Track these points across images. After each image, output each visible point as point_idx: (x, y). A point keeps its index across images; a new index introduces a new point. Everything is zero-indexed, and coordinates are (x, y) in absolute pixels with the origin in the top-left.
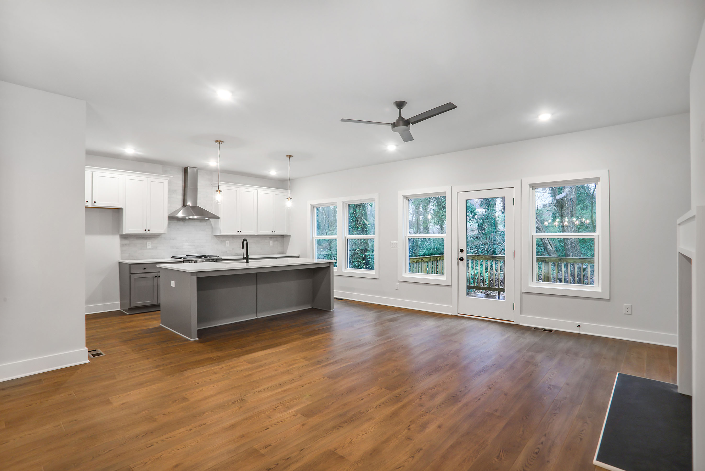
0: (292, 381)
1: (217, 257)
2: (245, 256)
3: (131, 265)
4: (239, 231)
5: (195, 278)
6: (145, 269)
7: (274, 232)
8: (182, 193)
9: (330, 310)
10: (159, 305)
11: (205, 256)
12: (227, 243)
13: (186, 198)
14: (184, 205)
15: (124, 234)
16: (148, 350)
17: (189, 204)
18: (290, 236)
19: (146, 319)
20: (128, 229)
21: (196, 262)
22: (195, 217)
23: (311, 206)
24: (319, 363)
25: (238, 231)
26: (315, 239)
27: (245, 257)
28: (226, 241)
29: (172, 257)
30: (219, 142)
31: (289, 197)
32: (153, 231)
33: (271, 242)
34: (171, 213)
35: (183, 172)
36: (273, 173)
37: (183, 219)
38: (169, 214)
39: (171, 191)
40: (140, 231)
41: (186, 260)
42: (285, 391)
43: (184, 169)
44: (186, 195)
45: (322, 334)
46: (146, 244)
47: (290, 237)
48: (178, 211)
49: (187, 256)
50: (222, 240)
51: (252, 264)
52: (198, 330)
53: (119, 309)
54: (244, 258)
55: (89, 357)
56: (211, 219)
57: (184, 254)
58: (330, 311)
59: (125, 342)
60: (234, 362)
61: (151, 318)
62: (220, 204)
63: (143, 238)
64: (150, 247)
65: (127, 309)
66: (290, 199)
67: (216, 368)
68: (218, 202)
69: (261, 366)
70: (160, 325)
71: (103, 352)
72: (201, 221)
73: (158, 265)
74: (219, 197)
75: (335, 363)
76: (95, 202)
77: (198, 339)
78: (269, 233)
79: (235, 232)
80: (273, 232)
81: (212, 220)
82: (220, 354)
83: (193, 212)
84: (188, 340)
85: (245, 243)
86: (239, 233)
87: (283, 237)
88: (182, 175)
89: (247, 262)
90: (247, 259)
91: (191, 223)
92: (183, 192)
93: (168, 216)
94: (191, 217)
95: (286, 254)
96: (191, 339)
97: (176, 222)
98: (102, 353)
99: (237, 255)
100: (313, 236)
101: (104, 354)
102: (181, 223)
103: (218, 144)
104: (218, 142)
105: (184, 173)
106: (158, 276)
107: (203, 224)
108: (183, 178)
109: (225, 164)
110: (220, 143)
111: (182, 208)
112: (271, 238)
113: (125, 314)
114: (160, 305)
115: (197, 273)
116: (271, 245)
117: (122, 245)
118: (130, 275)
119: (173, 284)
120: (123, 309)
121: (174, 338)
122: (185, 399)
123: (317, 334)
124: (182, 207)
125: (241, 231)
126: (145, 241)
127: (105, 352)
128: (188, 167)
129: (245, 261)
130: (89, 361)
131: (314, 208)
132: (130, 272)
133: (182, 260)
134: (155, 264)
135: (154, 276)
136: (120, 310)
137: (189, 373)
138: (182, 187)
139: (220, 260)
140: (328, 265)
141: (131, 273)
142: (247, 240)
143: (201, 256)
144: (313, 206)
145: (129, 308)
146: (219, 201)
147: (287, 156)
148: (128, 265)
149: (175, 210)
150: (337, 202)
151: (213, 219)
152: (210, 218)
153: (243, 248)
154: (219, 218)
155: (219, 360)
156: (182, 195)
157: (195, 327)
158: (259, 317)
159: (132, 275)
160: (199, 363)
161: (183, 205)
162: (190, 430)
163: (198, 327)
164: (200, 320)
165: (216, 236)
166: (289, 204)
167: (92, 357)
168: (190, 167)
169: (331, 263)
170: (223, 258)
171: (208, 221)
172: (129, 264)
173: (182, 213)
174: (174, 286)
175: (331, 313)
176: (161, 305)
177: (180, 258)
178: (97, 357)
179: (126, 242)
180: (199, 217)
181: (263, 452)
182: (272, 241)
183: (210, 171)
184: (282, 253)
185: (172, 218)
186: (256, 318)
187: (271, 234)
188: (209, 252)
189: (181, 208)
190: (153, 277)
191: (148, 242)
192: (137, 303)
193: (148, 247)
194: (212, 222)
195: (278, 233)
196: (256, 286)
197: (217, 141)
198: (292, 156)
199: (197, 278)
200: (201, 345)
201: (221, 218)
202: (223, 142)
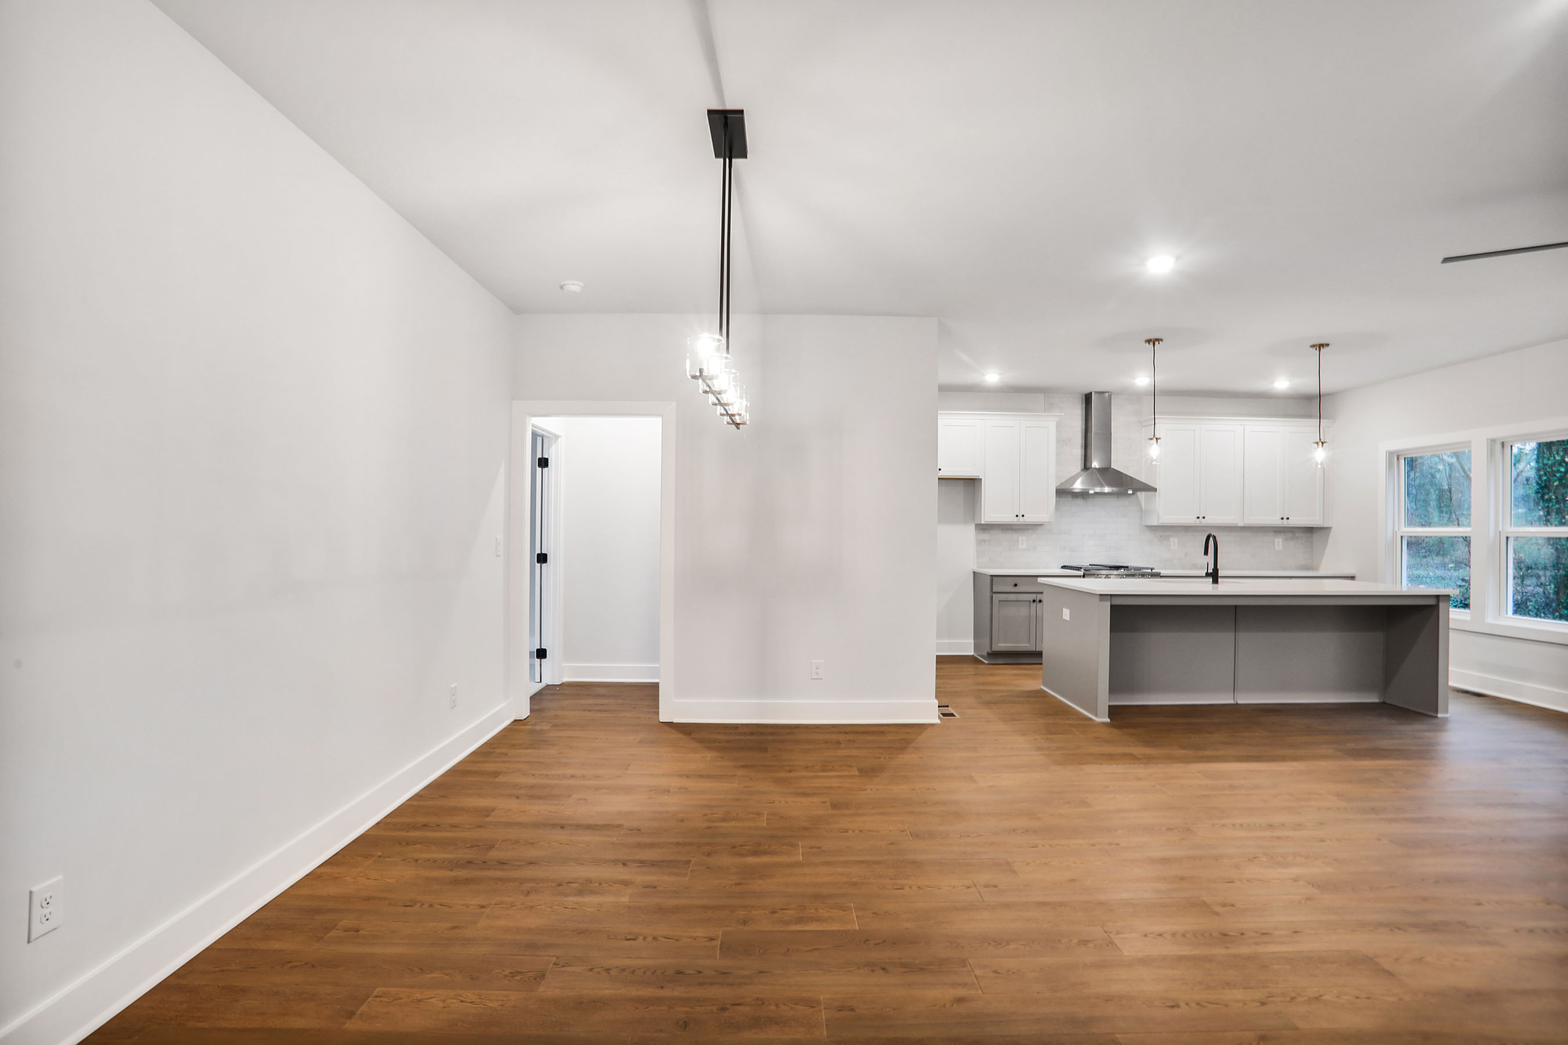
0: (1299, 826)
1: (1150, 571)
2: (1210, 571)
3: (994, 578)
4: (1201, 518)
5: (1107, 606)
6: (1016, 585)
7: (1285, 518)
8: (1082, 444)
9: (1437, 713)
10: (1039, 654)
11: (1127, 567)
12: (1174, 541)
13: (1088, 454)
14: (1086, 467)
15: (983, 522)
16: (1022, 722)
17: (1095, 464)
18: (1328, 529)
19: (1017, 675)
20: (990, 513)
21: (1107, 576)
22: (1107, 490)
23: (1390, 454)
24: (1373, 810)
25: (1198, 518)
26: (1402, 537)
27: (1212, 571)
28: (1171, 539)
29: (1064, 567)
30: (1153, 341)
31: (1318, 440)
32: (1029, 519)
33: (1279, 542)
34: (1062, 483)
35: (1082, 403)
36: (1282, 384)
37: (1083, 495)
38: (1057, 485)
39: (1062, 442)
40: (1008, 518)
41: (1088, 572)
42: (1278, 838)
43: (1084, 397)
44: (1089, 448)
45: (1397, 759)
46: (1018, 541)
47: (1330, 532)
48: (1073, 479)
49: (1090, 566)
50: (1161, 536)
51: (1225, 587)
52: (1110, 706)
53: (972, 653)
54: (1208, 575)
55: (939, 717)
56: (1139, 493)
57: (1085, 563)
58: (1437, 717)
59: (988, 704)
60: (1176, 769)
61: (1025, 675)
62: (1158, 464)
63: (1012, 529)
64: (1024, 546)
65: (986, 654)
66: (1323, 443)
67: (1140, 770)
68: (1152, 460)
69: (1232, 787)
70: (1041, 689)
71: (956, 712)
72: (1118, 498)
73: (1040, 580)
74: (1154, 451)
75: (1419, 820)
76: (940, 470)
77: (1108, 720)
78: (1275, 521)
79: (1190, 520)
80: (1282, 519)
81: (1141, 495)
82: (1148, 751)
83: (1103, 480)
84: (1091, 719)
85: (1211, 543)
86: (1200, 522)
87: (1310, 530)
88: (1082, 408)
89: (1215, 581)
90: (1214, 576)
91: (1099, 500)
92: (1084, 442)
93: (1056, 490)
94: (1098, 490)
95: (1317, 569)
96: (1096, 715)
97: (1070, 499)
98: (955, 714)
99: (1195, 567)
100: (1396, 529)
101: (957, 716)
102: (1080, 501)
103: (1152, 345)
104: (1152, 343)
105: (1084, 405)
106: (1038, 600)
107: (1123, 502)
108: (1082, 415)
109: (1165, 379)
110: (1157, 343)
111: (1082, 472)
112: (1280, 532)
113: (983, 663)
114: (1041, 654)
115: (1111, 597)
116: (1277, 548)
117: (979, 542)
118: (992, 596)
119: (1066, 614)
120: (979, 653)
121: (1063, 711)
122: (1084, 803)
123: (1385, 757)
124: (1082, 470)
125: (1204, 518)
126: (1015, 536)
127: (959, 713)
128: (1091, 393)
129: (1211, 580)
130: (938, 721)
131: (1398, 458)
132: (992, 590)
133: (1081, 573)
134: (1035, 578)
135: (1032, 600)
136: (973, 656)
137: (1090, 769)
138: (1082, 432)
139: (1157, 575)
140: (1432, 602)
141: (994, 591)
142: (1214, 537)
143: (1118, 568)
144: (1394, 456)
145: (989, 652)
146: (1154, 457)
147: (1313, 346)
148: (989, 577)
149: (1069, 477)
150: (1470, 442)
151: (1143, 493)
152: (1135, 491)
153: (1206, 553)
154: (1155, 490)
155: (1149, 760)
156: (1082, 448)
157: (1104, 700)
158: (1240, 702)
159: (994, 595)
160: (1111, 758)
161: (1083, 467)
162: (1093, 845)
163: (1110, 700)
164: (1115, 687)
165: (1152, 528)
166: (1320, 455)
167: (942, 716)
168: (1096, 392)
169: (1441, 598)
170: (1163, 572)
171: (1134, 496)
172: (991, 576)
173: (1083, 483)
174: (1068, 618)
175: (1436, 721)
176: (1043, 653)
177: (1078, 569)
178: (948, 719)
179: (985, 536)
180: (1115, 489)
181: (1218, 909)
182: (1280, 540)
183: (1135, 396)
184: (1307, 569)
185: (1062, 493)
186: (1232, 702)
187: (1278, 522)
188: (1133, 562)
189: (1079, 473)
190: (1030, 601)
191: (1020, 538)
192: (1002, 646)
193: (1020, 547)
194: (1140, 499)
195: (1298, 520)
196: (1234, 634)
197: (1148, 341)
198: (1327, 345)
199: (1111, 605)
200: (1115, 731)
201: (1159, 491)
202: (1162, 340)
